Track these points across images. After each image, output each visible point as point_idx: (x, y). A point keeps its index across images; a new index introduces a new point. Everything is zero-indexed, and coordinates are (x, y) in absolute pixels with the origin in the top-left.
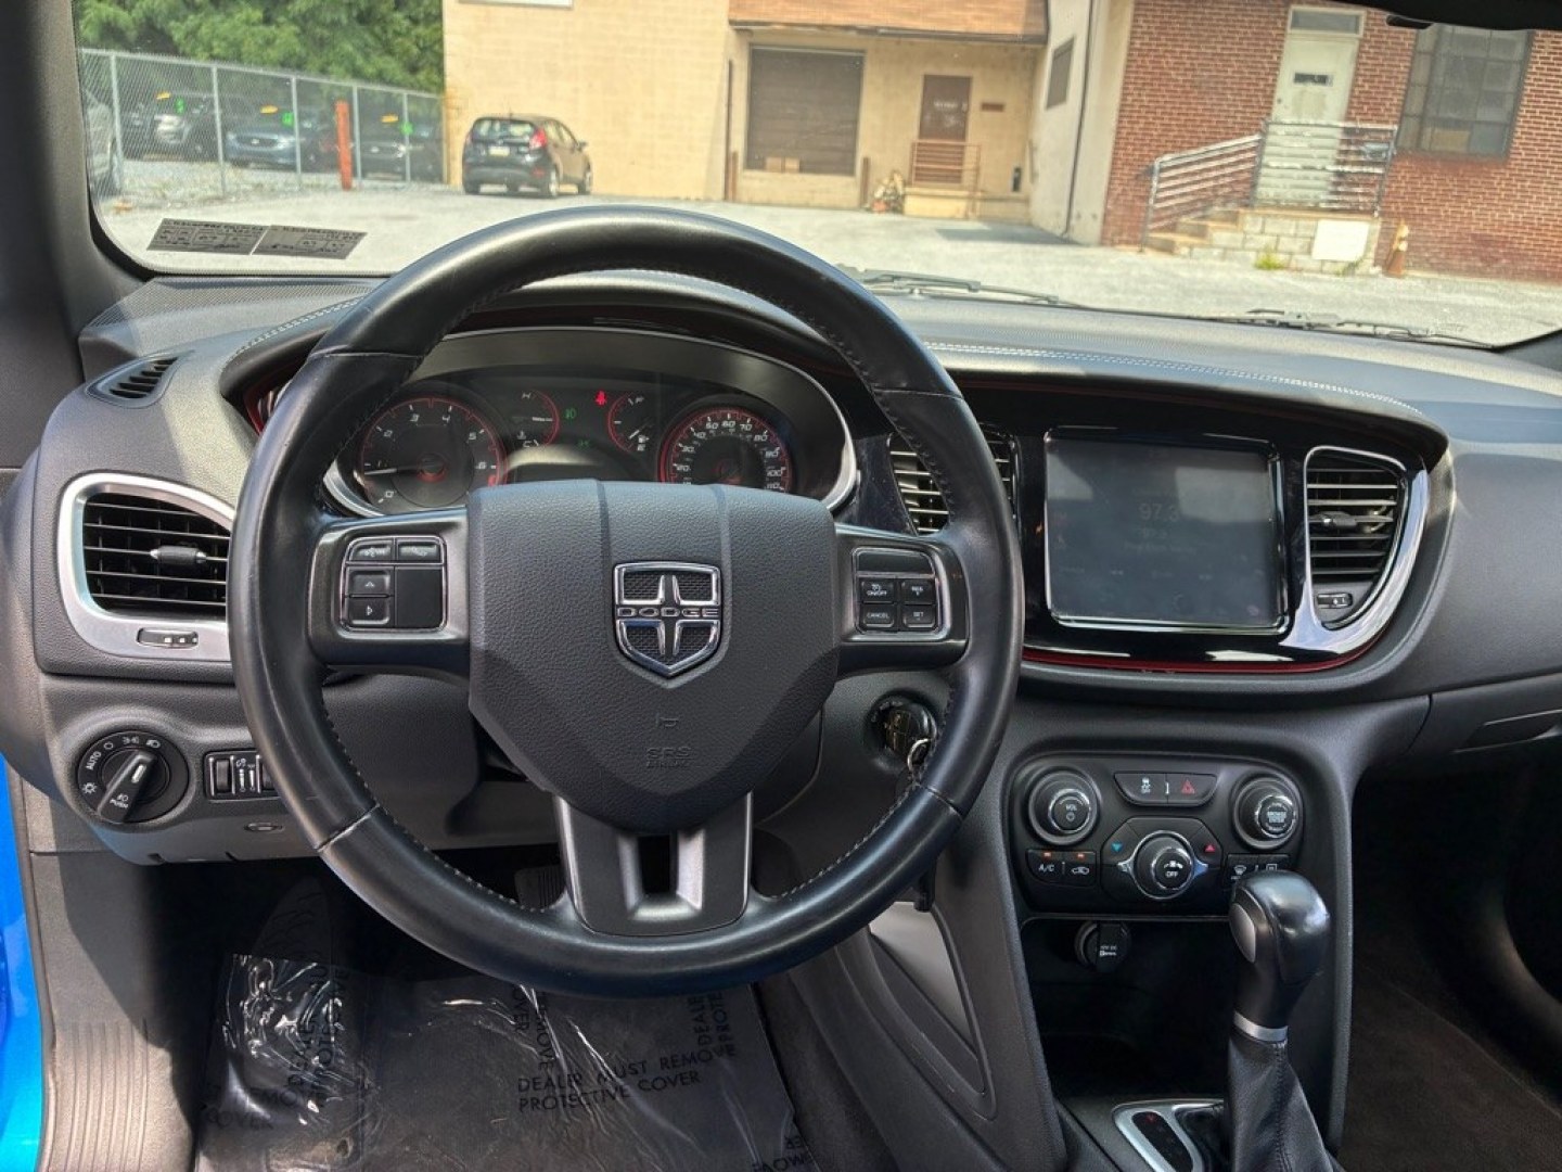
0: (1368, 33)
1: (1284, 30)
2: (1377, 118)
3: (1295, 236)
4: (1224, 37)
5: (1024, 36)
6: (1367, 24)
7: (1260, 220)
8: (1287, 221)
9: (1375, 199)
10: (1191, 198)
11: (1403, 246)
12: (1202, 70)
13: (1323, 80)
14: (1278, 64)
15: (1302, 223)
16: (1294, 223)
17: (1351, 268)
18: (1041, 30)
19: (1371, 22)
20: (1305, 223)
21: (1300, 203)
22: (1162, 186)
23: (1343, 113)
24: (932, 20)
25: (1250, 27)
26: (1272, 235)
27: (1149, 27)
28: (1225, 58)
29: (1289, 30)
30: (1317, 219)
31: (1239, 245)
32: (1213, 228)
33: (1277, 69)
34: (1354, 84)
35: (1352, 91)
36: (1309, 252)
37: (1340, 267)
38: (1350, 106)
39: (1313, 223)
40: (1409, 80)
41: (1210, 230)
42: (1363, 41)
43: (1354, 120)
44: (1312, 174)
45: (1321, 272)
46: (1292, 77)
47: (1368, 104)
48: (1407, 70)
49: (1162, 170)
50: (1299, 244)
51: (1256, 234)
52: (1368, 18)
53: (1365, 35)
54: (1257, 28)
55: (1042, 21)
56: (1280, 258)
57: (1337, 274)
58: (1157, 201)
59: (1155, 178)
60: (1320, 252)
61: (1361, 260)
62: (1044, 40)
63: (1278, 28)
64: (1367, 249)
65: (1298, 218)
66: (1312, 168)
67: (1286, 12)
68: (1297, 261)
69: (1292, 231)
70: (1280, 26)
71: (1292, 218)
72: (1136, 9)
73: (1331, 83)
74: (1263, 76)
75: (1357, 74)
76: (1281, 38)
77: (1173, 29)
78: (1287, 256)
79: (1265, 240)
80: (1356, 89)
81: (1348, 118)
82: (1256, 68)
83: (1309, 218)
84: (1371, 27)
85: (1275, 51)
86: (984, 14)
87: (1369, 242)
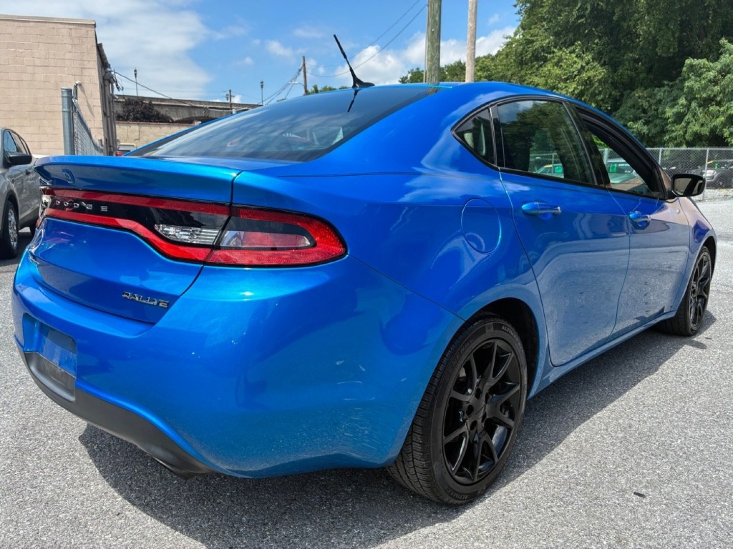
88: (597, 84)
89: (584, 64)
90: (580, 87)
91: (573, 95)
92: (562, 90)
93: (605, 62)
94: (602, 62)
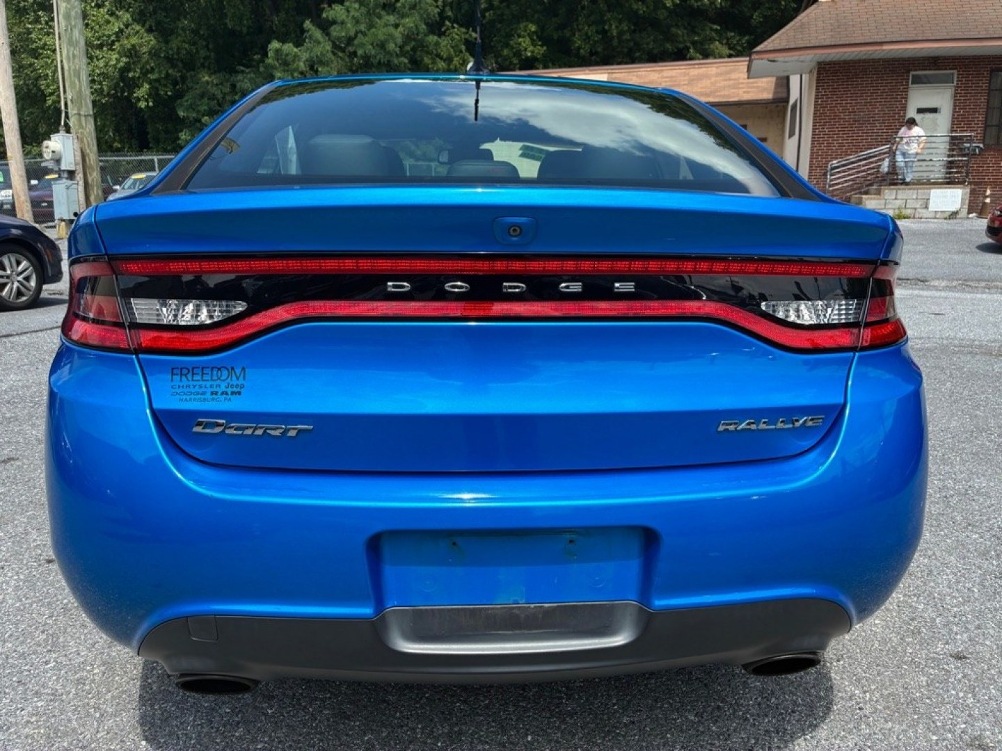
0: (959, 83)
1: (908, 85)
2: (969, 129)
3: (917, 199)
4: (871, 93)
5: (773, 99)
6: (958, 77)
7: (895, 191)
8: (912, 191)
9: (964, 174)
10: (851, 183)
11: (988, 200)
12: (859, 112)
13: (934, 110)
14: (906, 104)
15: (919, 191)
16: (916, 191)
17: (954, 215)
18: (784, 95)
19: (960, 76)
20: (922, 192)
21: (918, 180)
22: (833, 177)
23: (950, 127)
24: (717, 96)
25: (887, 86)
26: (902, 199)
27: (825, 92)
28: (873, 104)
29: (910, 85)
30: (930, 188)
31: (883, 207)
32: (865, 198)
33: (906, 107)
34: (954, 111)
35: (953, 115)
36: (927, 207)
37: (947, 215)
38: (953, 123)
39: (929, 191)
40: (988, 106)
41: (864, 200)
42: (957, 87)
43: (956, 131)
44: (924, 164)
45: (935, 218)
46: (916, 111)
47: (964, 121)
48: (986, 101)
49: (833, 169)
50: (920, 203)
51: (892, 199)
52: (958, 75)
53: (958, 84)
54: (891, 86)
55: (785, 90)
56: (908, 212)
57: (945, 219)
58: (830, 186)
59: (829, 173)
60: (933, 206)
61: (960, 210)
62: (787, 100)
63: (903, 85)
64: (963, 203)
65: (918, 189)
66: (924, 160)
67: (908, 76)
68: (919, 213)
69: (914, 197)
70: (904, 83)
71: (914, 189)
72: (817, 83)
73: (940, 112)
74: (897, 112)
75: (955, 106)
76: (906, 90)
77: (840, 91)
78: (913, 211)
79: (898, 203)
80: (956, 114)
81: (952, 131)
82: (893, 107)
83: (924, 189)
84: (960, 79)
85: (904, 98)
86: (749, 90)
87: (963, 199)
88: (146, 56)
89: (122, 26)
90: (124, 59)
91: (115, 69)
92: (98, 60)
93: (151, 27)
94: (147, 26)
